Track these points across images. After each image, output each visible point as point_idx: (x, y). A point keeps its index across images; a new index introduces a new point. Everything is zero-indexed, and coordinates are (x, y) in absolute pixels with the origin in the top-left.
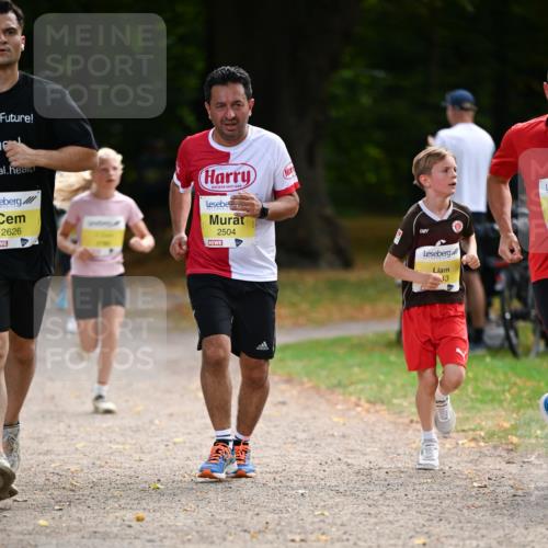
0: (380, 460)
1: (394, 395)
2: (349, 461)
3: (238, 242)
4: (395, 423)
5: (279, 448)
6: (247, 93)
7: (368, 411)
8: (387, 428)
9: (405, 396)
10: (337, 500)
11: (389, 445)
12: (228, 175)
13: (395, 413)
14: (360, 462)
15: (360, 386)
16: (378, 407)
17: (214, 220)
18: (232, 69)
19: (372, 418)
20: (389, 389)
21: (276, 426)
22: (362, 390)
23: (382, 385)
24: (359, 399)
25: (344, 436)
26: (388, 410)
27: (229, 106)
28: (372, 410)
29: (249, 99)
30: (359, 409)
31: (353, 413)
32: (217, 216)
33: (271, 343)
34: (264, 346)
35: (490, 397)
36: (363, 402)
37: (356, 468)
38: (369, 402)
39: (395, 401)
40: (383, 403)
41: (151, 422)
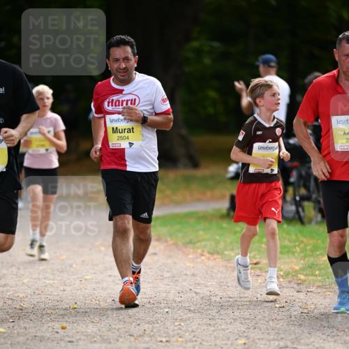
0: (216, 290)
1: (225, 249)
2: (197, 291)
3: (131, 144)
4: (226, 267)
5: (152, 282)
6: (133, 52)
7: (209, 259)
8: (221, 270)
9: (232, 250)
10: (189, 315)
11: (222, 280)
12: (123, 101)
13: (226, 260)
14: (204, 291)
15: (204, 243)
16: (215, 256)
17: (115, 130)
18: (123, 37)
19: (211, 263)
20: (222, 245)
21: (150, 269)
22: (205, 246)
23: (218, 242)
24: (203, 251)
25: (193, 275)
26: (222, 258)
27: (121, 60)
28: (212, 258)
29: (134, 55)
30: (203, 258)
31: (199, 260)
32: (117, 128)
33: (150, 214)
34: (145, 215)
35: (286, 250)
36: (205, 253)
37: (202, 295)
38: (209, 253)
39: (226, 253)
40: (218, 253)
41: (71, 266)
